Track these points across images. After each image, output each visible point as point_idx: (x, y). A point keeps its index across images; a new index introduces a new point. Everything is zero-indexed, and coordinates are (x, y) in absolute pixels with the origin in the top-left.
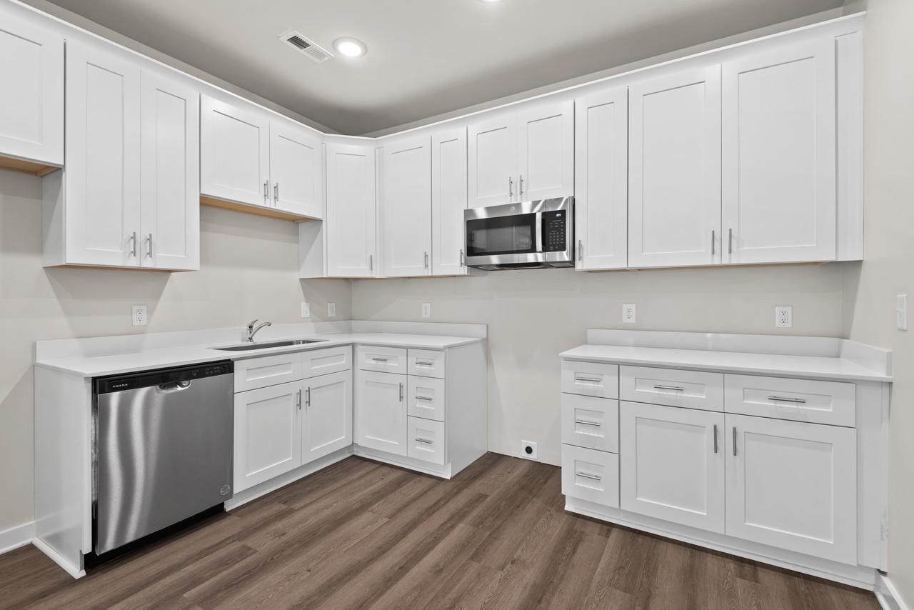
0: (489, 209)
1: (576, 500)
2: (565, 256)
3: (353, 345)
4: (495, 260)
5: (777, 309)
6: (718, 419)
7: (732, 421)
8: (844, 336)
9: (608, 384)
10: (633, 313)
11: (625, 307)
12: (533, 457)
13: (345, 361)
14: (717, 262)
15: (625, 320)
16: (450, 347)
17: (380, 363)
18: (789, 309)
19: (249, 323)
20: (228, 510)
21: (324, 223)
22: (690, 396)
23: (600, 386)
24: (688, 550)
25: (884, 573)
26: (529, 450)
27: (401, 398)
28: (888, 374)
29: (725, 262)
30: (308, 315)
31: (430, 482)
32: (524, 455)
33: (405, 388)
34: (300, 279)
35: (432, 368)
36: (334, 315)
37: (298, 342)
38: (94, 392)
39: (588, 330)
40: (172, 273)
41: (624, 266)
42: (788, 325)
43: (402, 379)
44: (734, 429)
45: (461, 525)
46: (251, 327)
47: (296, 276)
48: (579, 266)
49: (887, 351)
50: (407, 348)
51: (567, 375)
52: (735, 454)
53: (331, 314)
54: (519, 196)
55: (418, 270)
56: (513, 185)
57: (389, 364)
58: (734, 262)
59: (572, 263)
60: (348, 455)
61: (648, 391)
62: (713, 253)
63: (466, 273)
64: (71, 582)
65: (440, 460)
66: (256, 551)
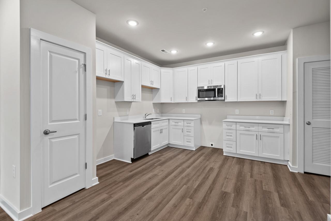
0: (208, 87)
1: (226, 152)
2: (223, 98)
3: (169, 119)
4: (206, 99)
5: (271, 110)
6: (257, 133)
7: (260, 133)
8: (284, 116)
9: (234, 126)
10: (238, 112)
11: (236, 110)
12: (213, 146)
13: (167, 123)
14: (257, 101)
15: (236, 113)
16: (195, 119)
17: (176, 123)
18: (273, 111)
19: (145, 114)
20: (149, 154)
21: (160, 89)
22: (251, 129)
23: (232, 127)
24: (251, 160)
25: (289, 161)
26: (212, 145)
27: (182, 132)
28: (289, 123)
29: (259, 100)
30: (154, 112)
31: (190, 151)
32: (211, 146)
33: (183, 129)
34: (153, 103)
35: (191, 124)
36: (159, 112)
37: (155, 119)
38: (134, 126)
39: (227, 116)
40: (132, 102)
41: (237, 101)
42: (273, 114)
43: (183, 127)
44: (260, 135)
45: (202, 157)
46: (146, 115)
47: (152, 102)
48: (226, 101)
49: (289, 118)
50: (184, 120)
51: (224, 125)
52: (260, 140)
53: (158, 112)
54: (211, 84)
55: (184, 101)
56: (209, 81)
57: (179, 124)
58: (261, 100)
59: (224, 100)
60: (167, 146)
61: (242, 128)
62: (256, 98)
63: (197, 102)
64: (129, 164)
65: (193, 146)
66: (162, 160)
